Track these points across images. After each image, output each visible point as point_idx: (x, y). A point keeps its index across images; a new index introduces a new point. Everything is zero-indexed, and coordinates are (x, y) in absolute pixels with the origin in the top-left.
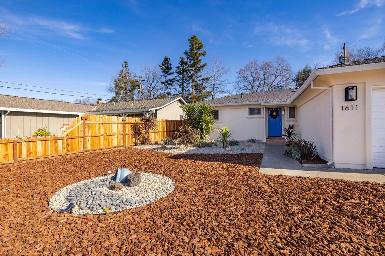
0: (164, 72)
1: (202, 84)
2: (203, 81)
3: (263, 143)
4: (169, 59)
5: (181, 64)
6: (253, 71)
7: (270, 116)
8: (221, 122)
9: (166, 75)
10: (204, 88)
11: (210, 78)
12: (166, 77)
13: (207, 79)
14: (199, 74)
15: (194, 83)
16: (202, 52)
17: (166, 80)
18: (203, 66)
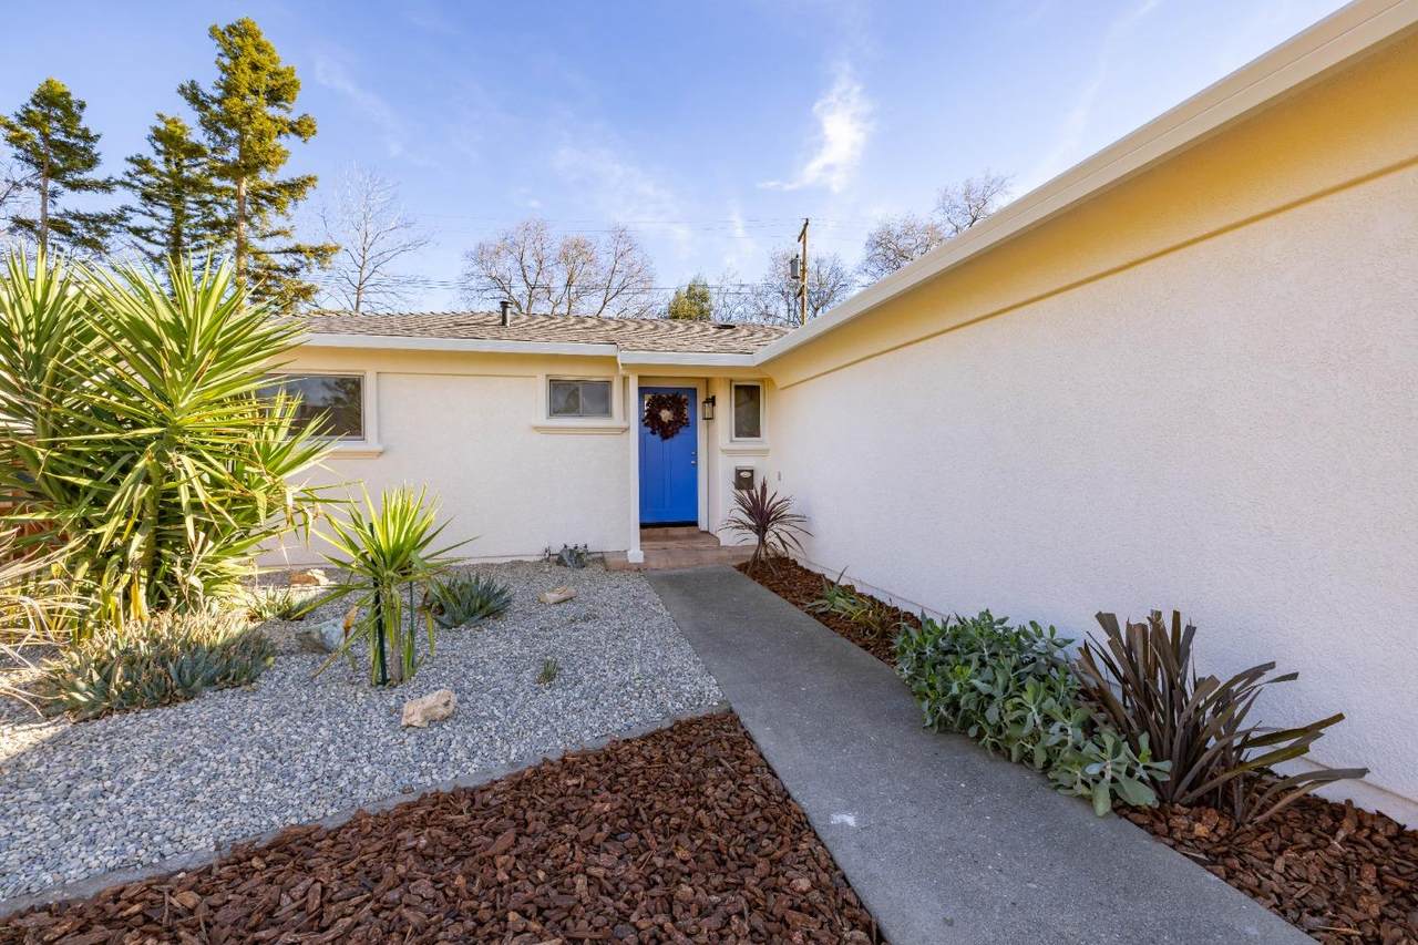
0: (38, 165)
1: (294, 271)
2: (297, 256)
3: (626, 568)
4: (82, 106)
5: (162, 148)
6: (529, 261)
7: (646, 425)
8: (379, 448)
9: (52, 184)
10: (306, 293)
11: (337, 248)
12: (54, 194)
13: (321, 253)
14: (272, 219)
15: (248, 261)
16: (293, 117)
17: (50, 210)
18: (294, 188)
